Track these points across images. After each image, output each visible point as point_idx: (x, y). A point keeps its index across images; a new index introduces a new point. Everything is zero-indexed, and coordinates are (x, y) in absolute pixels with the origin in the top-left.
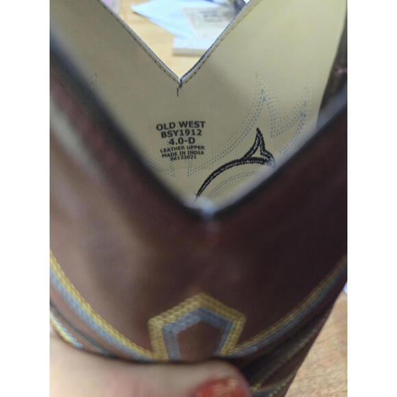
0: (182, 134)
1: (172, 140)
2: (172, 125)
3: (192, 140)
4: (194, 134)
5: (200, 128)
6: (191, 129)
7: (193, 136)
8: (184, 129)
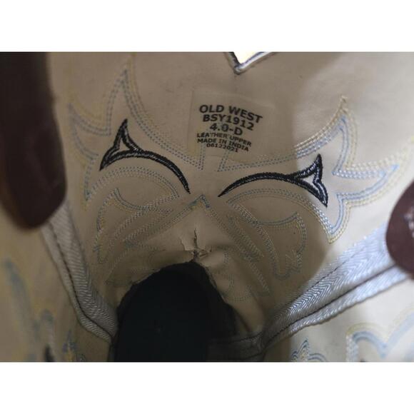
0: (229, 121)
2: (220, 108)
3: (238, 132)
4: (243, 126)
5: (254, 122)
8: (233, 115)
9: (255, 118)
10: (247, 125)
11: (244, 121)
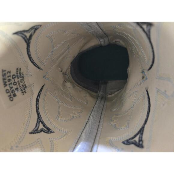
0: (11, 84)
1: (16, 89)
2: (7, 91)
3: (14, 77)
4: (10, 76)
5: (6, 72)
6: (7, 79)
7: (11, 76)
8: (8, 83)
9: (4, 72)
10: (9, 74)
11: (8, 77)
